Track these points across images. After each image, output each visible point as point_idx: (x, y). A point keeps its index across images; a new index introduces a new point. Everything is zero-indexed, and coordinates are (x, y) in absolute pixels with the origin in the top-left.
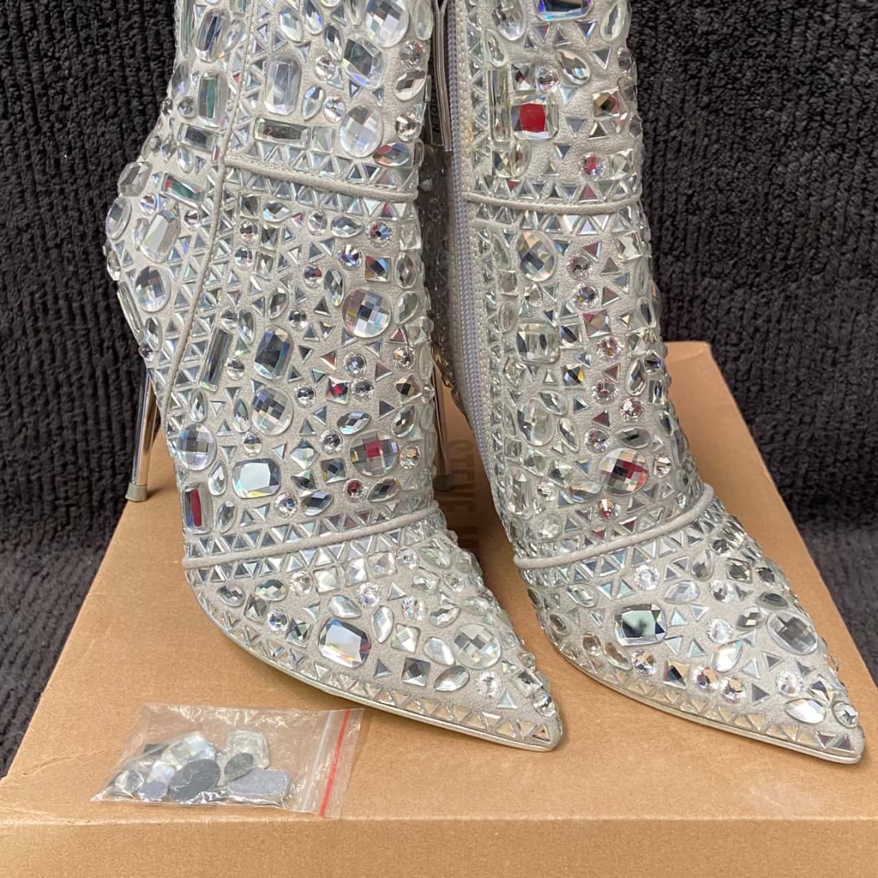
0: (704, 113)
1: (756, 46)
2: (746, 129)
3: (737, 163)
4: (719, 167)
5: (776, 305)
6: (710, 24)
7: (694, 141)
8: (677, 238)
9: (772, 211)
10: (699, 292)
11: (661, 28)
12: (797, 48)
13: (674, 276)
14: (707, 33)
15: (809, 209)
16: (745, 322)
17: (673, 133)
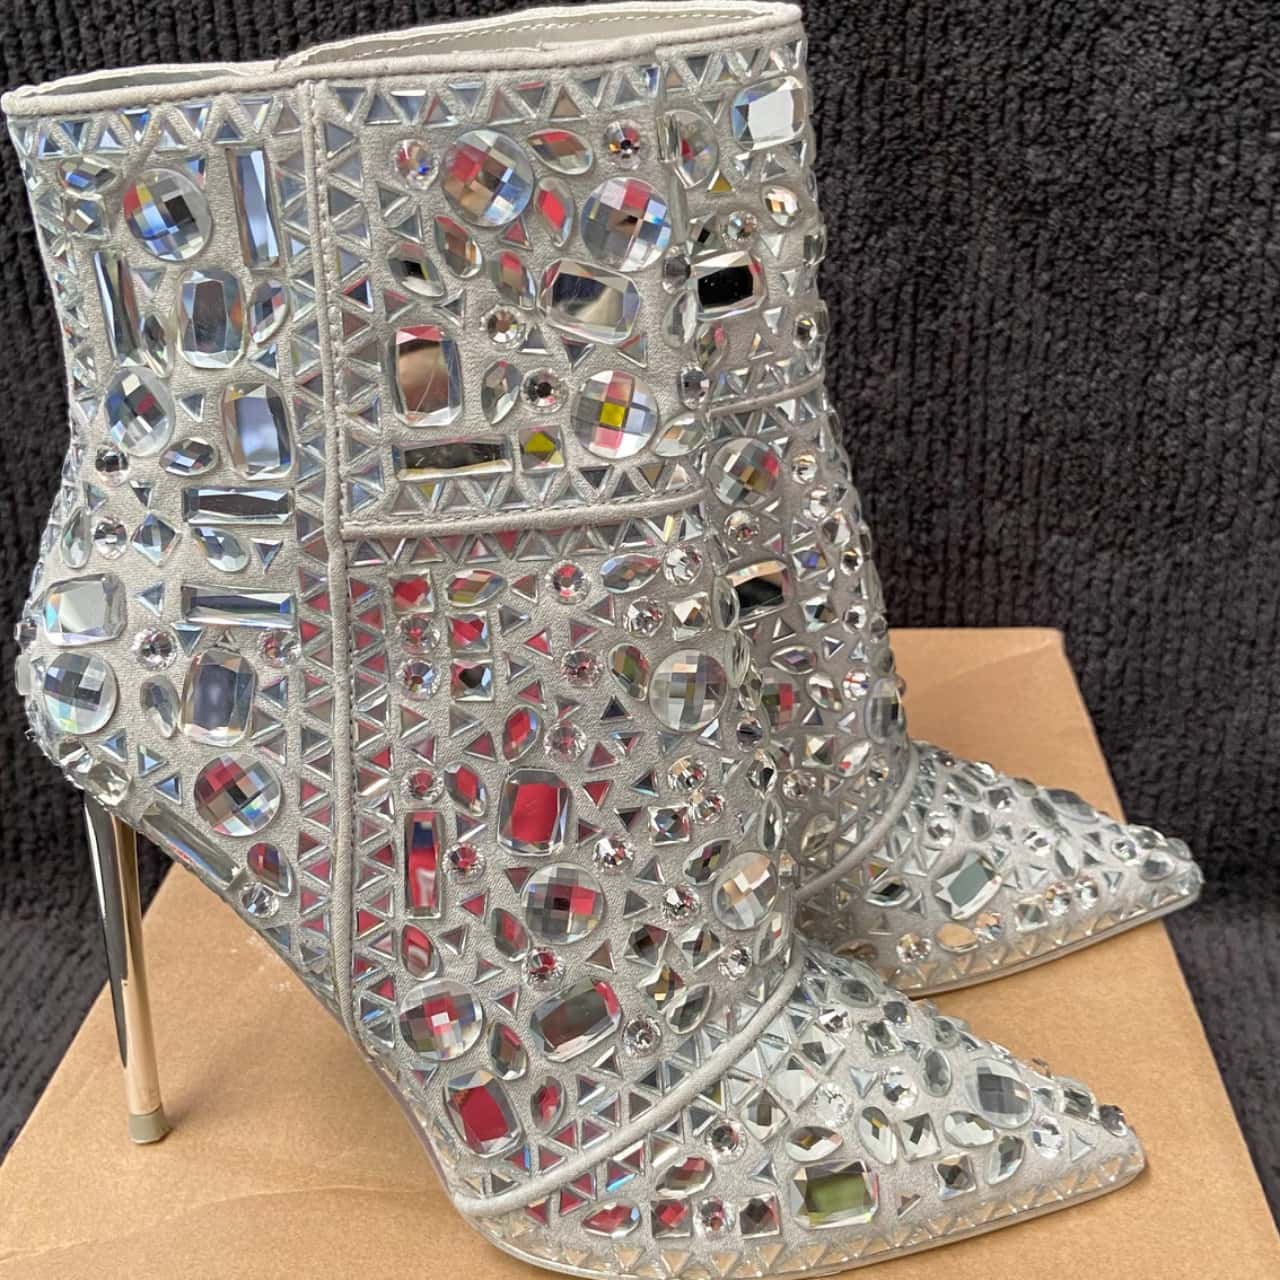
0: (1045, 297)
1: (1119, 200)
2: (1107, 320)
3: (1094, 369)
4: (1068, 374)
5: (1160, 577)
6: (1049, 170)
7: (1030, 336)
8: (1009, 476)
9: (1148, 438)
10: (1044, 554)
11: (976, 176)
12: (1179, 204)
13: (1005, 531)
14: (1045, 183)
15: (1205, 436)
16: (1113, 599)
17: (999, 325)
